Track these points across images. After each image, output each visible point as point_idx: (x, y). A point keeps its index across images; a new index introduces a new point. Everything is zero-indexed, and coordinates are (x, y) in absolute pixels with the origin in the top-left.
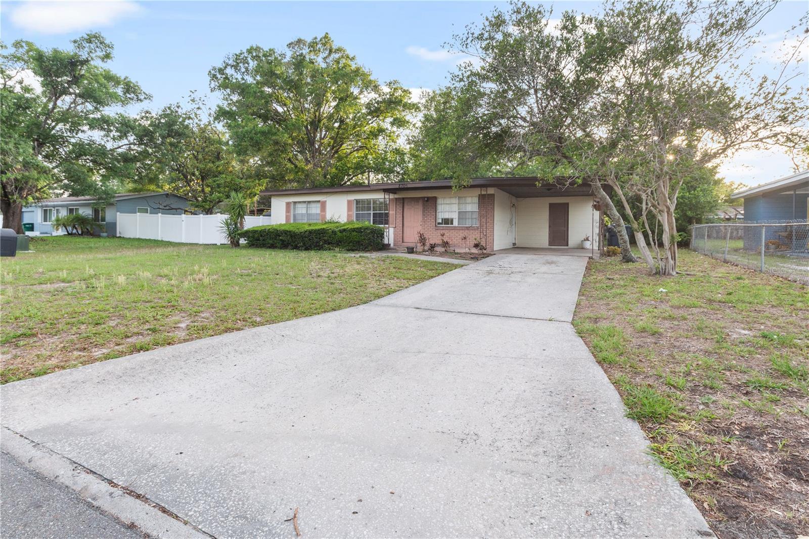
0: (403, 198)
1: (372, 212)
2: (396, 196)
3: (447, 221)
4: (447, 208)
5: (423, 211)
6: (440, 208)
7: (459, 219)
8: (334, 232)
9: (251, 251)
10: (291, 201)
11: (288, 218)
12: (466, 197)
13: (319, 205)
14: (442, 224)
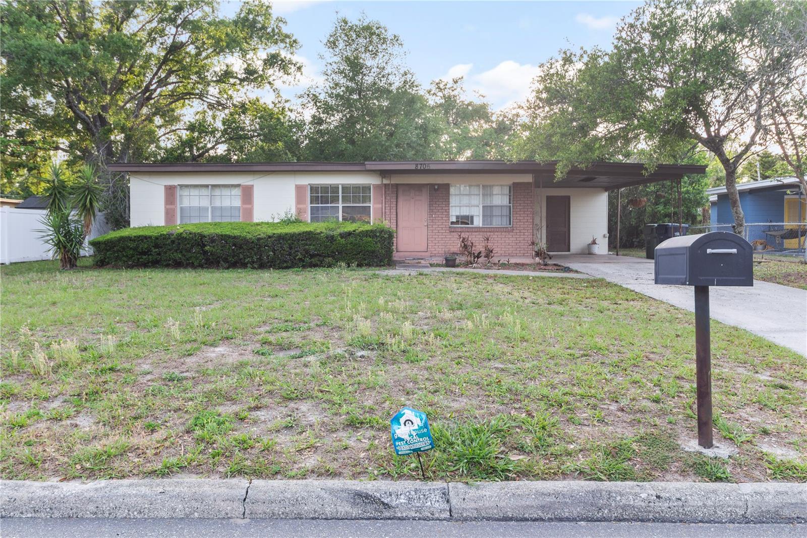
0: (397, 185)
1: (340, 205)
2: (386, 181)
3: (465, 220)
4: (465, 200)
5: (430, 205)
6: (453, 201)
7: (484, 216)
8: (331, 239)
9: (106, 276)
10: (176, 184)
11: (170, 215)
12: (493, 186)
13: (237, 192)
14: (457, 223)
